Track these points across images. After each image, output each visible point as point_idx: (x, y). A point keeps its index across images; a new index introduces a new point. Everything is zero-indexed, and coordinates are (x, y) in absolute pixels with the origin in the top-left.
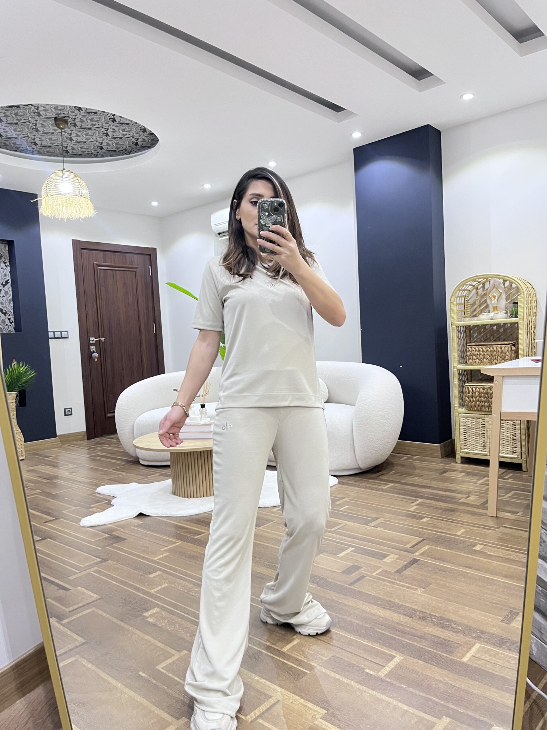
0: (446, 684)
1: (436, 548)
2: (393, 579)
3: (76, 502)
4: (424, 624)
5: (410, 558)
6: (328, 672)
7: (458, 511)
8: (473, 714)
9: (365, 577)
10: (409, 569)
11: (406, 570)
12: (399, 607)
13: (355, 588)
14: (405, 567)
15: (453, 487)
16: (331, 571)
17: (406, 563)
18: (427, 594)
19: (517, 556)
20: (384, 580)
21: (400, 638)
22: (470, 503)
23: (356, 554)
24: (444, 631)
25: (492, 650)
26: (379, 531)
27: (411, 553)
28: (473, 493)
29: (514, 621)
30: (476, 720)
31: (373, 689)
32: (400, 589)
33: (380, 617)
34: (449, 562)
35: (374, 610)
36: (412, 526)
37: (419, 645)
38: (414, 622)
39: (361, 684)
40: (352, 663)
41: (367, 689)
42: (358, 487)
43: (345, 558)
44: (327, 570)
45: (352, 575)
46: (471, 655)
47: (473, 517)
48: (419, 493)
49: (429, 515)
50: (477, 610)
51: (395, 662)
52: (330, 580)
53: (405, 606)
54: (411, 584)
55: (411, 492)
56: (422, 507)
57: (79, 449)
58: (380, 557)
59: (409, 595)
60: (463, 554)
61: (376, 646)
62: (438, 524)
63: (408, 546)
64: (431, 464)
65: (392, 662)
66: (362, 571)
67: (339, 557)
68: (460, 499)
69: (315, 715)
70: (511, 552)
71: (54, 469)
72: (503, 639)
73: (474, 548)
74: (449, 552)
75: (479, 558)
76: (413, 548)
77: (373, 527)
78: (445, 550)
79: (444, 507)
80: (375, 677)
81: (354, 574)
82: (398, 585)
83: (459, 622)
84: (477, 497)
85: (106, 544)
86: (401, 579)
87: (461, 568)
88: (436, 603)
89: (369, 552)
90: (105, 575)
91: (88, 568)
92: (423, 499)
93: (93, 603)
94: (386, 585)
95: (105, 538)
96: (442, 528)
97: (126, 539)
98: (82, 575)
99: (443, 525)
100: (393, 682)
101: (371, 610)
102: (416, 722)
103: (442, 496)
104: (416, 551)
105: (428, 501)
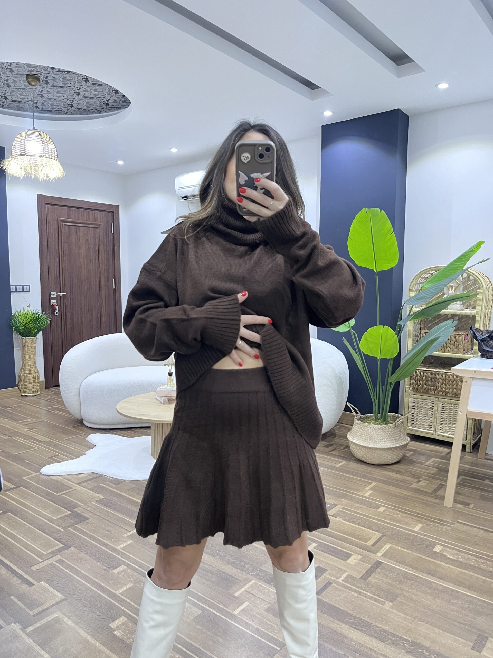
1: (397, 547)
2: (359, 587)
4: (397, 651)
5: (374, 559)
7: (411, 499)
9: (332, 583)
10: (374, 574)
11: (370, 576)
12: (369, 626)
13: (324, 599)
17: (370, 566)
18: (396, 610)
19: (476, 561)
20: (351, 589)
22: (421, 489)
23: (319, 552)
26: (339, 522)
27: (373, 553)
28: (424, 477)
29: (485, 648)
32: (368, 601)
33: (352, 640)
34: (412, 567)
35: (346, 630)
36: (370, 517)
38: (386, 648)
47: (428, 508)
48: (372, 474)
49: (384, 503)
50: (447, 632)
53: (376, 625)
54: (378, 596)
55: (364, 473)
56: (376, 493)
58: (343, 557)
59: (378, 611)
60: (424, 557)
62: (395, 516)
63: (370, 543)
66: (327, 575)
68: (411, 484)
70: (470, 556)
71: (14, 423)
73: (434, 550)
74: (411, 554)
75: (440, 563)
76: (374, 547)
77: (333, 516)
78: (405, 550)
79: (398, 494)
83: (431, 648)
84: (427, 482)
85: (68, 524)
86: (368, 588)
87: (425, 575)
88: (406, 622)
89: (332, 549)
90: (69, 567)
91: (51, 556)
92: (376, 482)
93: (57, 606)
94: (354, 595)
95: (66, 516)
96: (399, 522)
97: (88, 519)
98: (45, 565)
99: (400, 518)
101: (343, 631)
103: (394, 479)
104: (378, 551)
105: (381, 485)
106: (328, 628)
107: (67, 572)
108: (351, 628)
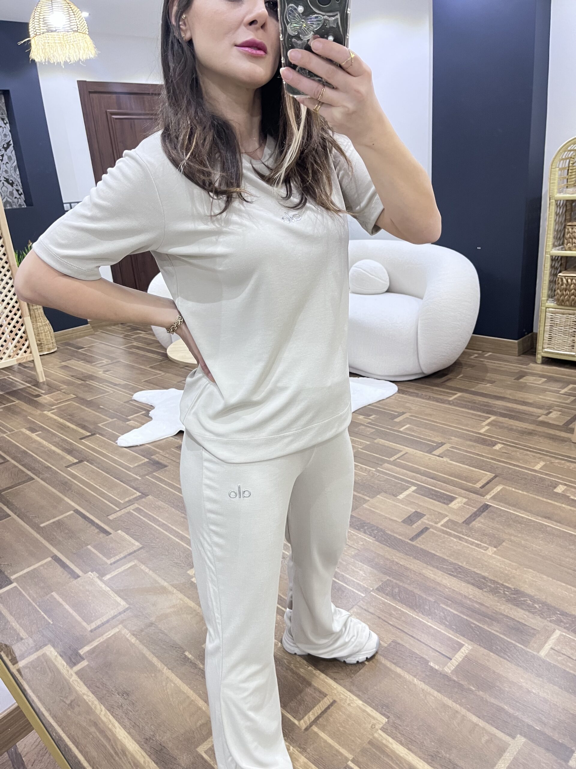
0: (521, 687)
1: (511, 488)
2: (460, 533)
3: (112, 412)
4: (496, 599)
5: (481, 502)
6: (388, 664)
7: (536, 434)
8: (551, 734)
9: (430, 529)
10: (479, 519)
11: (474, 520)
12: (467, 573)
13: (418, 545)
14: (475, 516)
15: (531, 397)
16: (389, 519)
17: (476, 510)
20: (450, 534)
21: (468, 619)
22: (551, 422)
23: (418, 495)
24: (519, 610)
26: (444, 462)
27: (481, 495)
28: (556, 408)
30: (554, 741)
31: (438, 691)
32: (469, 547)
33: (445, 587)
34: (525, 510)
35: (439, 577)
36: (483, 456)
37: (490, 630)
38: (484, 595)
39: (424, 682)
40: (414, 653)
41: (432, 690)
42: (420, 397)
43: (408, 501)
44: (386, 518)
45: (414, 526)
46: (550, 646)
47: (554, 444)
48: (491, 407)
49: (502, 440)
50: (558, 580)
51: (462, 653)
52: (389, 533)
53: (474, 572)
54: (481, 541)
55: (481, 405)
56: (494, 428)
57: (114, 337)
58: (445, 501)
59: (479, 557)
60: (541, 498)
61: (442, 629)
62: (513, 454)
63: (478, 485)
64: (506, 365)
65: (459, 652)
66: (425, 520)
67: (399, 499)
68: (539, 417)
69: (374, 725)
71: (88, 366)
73: (555, 490)
74: (526, 495)
75: (560, 504)
76: (483, 489)
77: (438, 456)
78: (520, 492)
79: (519, 429)
80: (441, 674)
81: (415, 525)
82: (467, 541)
83: (535, 597)
84: (559, 413)
85: (146, 473)
86: (470, 533)
87: (540, 518)
88: (510, 569)
89: (433, 493)
90: (147, 515)
91: (128, 505)
92: (495, 415)
93: (135, 554)
94: (452, 540)
95: (144, 464)
96: (518, 460)
97: (166, 466)
98: (122, 513)
99: (519, 455)
100: (461, 682)
101: (436, 577)
102: (487, 741)
103: (517, 412)
104: (487, 494)
105: (501, 419)
106: (420, 574)
107: (144, 521)
108: (446, 574)
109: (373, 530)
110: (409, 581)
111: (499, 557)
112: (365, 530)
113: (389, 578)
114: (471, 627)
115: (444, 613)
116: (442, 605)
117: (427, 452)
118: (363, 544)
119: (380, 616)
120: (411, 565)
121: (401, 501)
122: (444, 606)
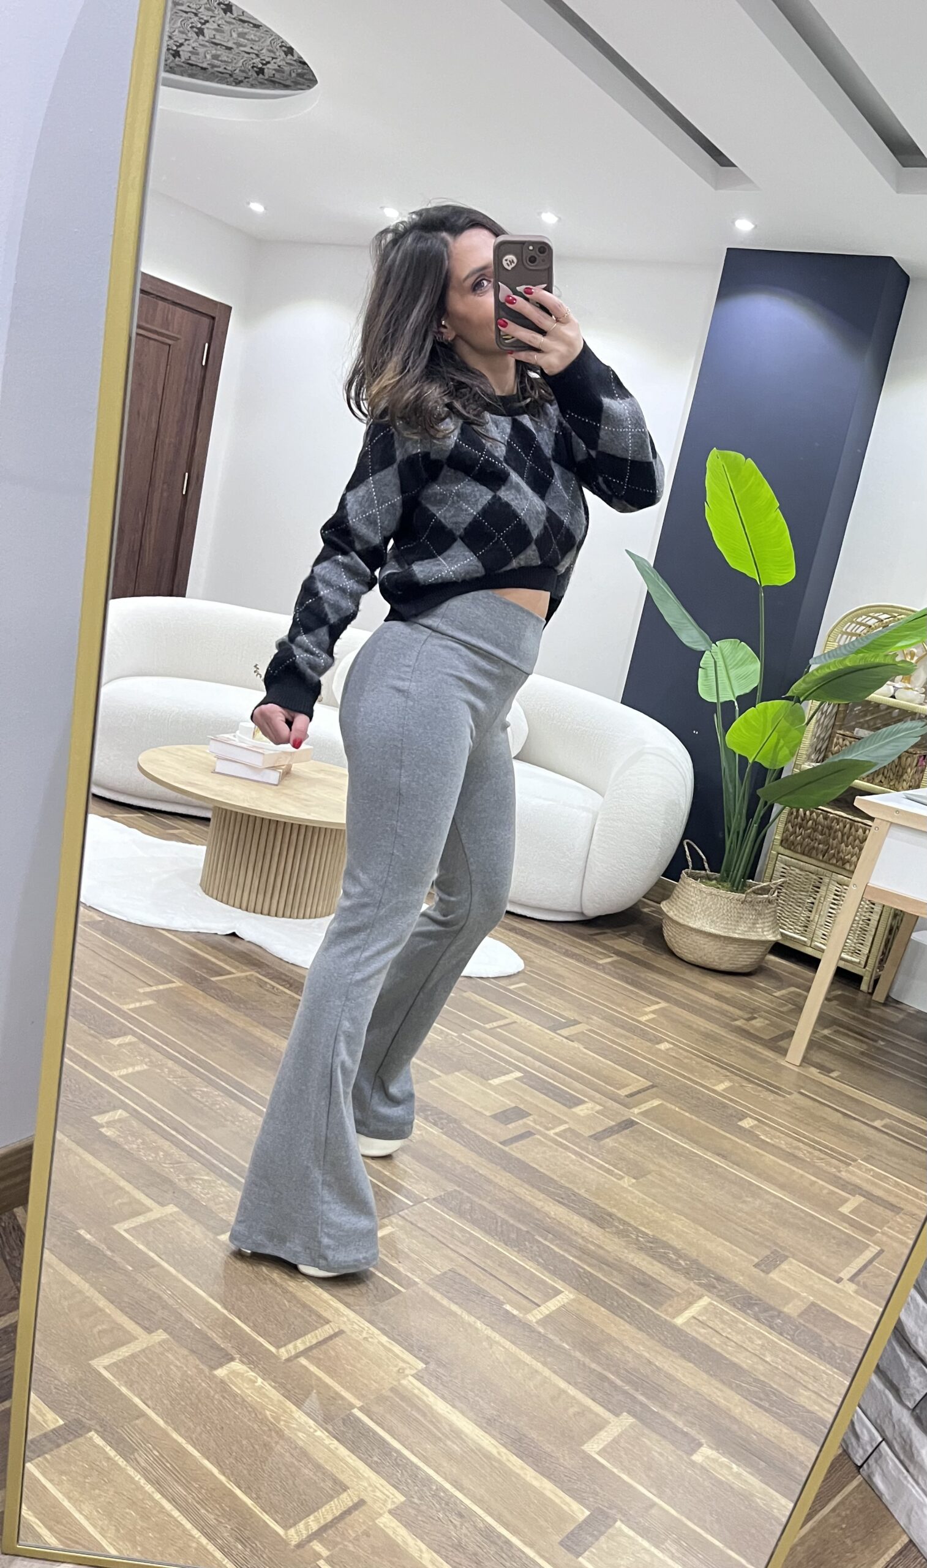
0: (638, 1356)
1: (673, 1107)
2: (582, 1148)
4: (624, 1244)
5: (623, 1115)
6: (438, 1297)
7: (725, 1042)
8: (673, 1419)
9: (534, 1134)
10: (615, 1136)
11: (609, 1137)
12: (583, 1201)
13: (512, 1152)
14: (610, 1132)
16: (471, 1108)
17: (614, 1123)
18: (640, 1191)
19: (812, 1153)
20: (567, 1148)
21: (576, 1261)
22: (752, 1031)
23: (524, 1085)
24: (655, 1262)
25: (728, 1314)
26: (574, 1048)
27: (625, 1105)
28: (763, 1013)
29: (777, 1269)
30: (676, 1429)
31: (513, 1343)
32: (593, 1170)
33: (547, 1215)
34: (691, 1140)
35: (540, 1200)
36: (638, 1054)
37: (606, 1280)
38: (605, 1236)
39: (492, 1328)
40: (484, 1290)
41: (502, 1340)
42: (551, 948)
43: (502, 1090)
44: (465, 1106)
45: (510, 1126)
46: (692, 1315)
47: (749, 1061)
48: (664, 988)
49: (673, 1038)
50: (720, 1237)
51: (559, 1301)
52: (468, 1127)
53: (596, 1204)
54: (615, 1166)
55: (648, 982)
56: (662, 1020)
58: (568, 1103)
59: (606, 1186)
60: (716, 1129)
61: (530, 1266)
62: (686, 1061)
63: (624, 1092)
65: (554, 1300)
66: (529, 1121)
67: (490, 1084)
68: (736, 1020)
69: (403, 1369)
70: (801, 1144)
72: (751, 1298)
73: (739, 1123)
74: (696, 1121)
75: (743, 1143)
76: (630, 1099)
77: (566, 1038)
78: (687, 1114)
79: (702, 1029)
80: (520, 1321)
81: (514, 1124)
82: (591, 1162)
83: (683, 1251)
84: (767, 1022)
86: (599, 1153)
87: (709, 1154)
88: (652, 1210)
89: (549, 1087)
92: (668, 1002)
94: (569, 1157)
96: (692, 1071)
99: (696, 1066)
100: (551, 1336)
101: (534, 1200)
102: (575, 1414)
103: (706, 1006)
104: (635, 1106)
105: (676, 1009)
106: (509, 1191)
108: (551, 1199)
109: (442, 1118)
110: (489, 1198)
111: (637, 1192)
112: (428, 1115)
113: (458, 1189)
114: (577, 1271)
115: (538, 1247)
116: (537, 1237)
117: (549, 1028)
118: (421, 1135)
119: (433, 1234)
120: (496, 1177)
121: (494, 1088)
122: (540, 1239)
